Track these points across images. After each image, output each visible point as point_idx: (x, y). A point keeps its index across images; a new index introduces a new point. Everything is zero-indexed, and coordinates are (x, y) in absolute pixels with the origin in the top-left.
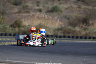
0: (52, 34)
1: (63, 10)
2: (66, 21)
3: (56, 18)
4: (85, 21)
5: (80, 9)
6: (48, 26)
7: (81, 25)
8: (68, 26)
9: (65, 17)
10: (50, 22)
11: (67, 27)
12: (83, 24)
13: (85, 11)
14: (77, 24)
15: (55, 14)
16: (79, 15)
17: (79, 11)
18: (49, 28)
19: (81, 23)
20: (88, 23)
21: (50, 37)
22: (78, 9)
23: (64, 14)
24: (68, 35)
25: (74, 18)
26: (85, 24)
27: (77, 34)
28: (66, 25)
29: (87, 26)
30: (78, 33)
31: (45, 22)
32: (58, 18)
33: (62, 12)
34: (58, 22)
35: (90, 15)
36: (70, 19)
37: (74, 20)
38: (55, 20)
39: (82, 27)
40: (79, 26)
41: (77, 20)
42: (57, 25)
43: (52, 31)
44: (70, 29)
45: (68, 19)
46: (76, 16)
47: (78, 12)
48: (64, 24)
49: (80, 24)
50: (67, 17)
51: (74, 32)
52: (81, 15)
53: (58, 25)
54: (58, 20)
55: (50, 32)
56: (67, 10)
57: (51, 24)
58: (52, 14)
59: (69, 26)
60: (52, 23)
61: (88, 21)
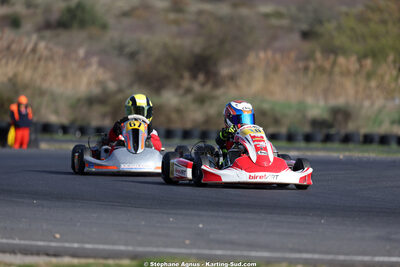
0: (65, 120)
1: (111, 21)
2: (123, 64)
3: (81, 52)
4: (202, 66)
5: (179, 16)
6: (45, 85)
7: (186, 82)
8: (131, 85)
9: (120, 49)
10: (58, 71)
12: (194, 77)
13: (201, 26)
14: (167, 77)
15: (77, 35)
16: (178, 42)
17: (176, 22)
18: (52, 94)
19: (187, 75)
20: (216, 74)
21: (57, 132)
22: (172, 16)
23: (114, 34)
25: (157, 52)
26: (201, 77)
27: (169, 120)
28: (125, 82)
29: (208, 88)
30: (174, 116)
31: (35, 69)
32: (88, 55)
33: (104, 27)
34: (94, 67)
35: (222, 42)
36: (142, 57)
37: (158, 61)
38: (76, 60)
39: (189, 91)
40: (178, 86)
41: (171, 63)
42: (85, 81)
43: (62, 106)
45: (132, 56)
46: (165, 47)
47: (174, 29)
48: (114, 79)
49: (182, 77)
50: (128, 50)
52: (187, 42)
53: (89, 84)
54: (95, 60)
55: (56, 112)
56: (126, 21)
57: (60, 80)
58: (64, 35)
60: (65, 76)
61: (215, 64)
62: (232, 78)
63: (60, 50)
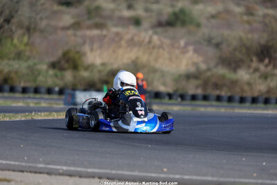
0: (170, 90)
1: (203, 21)
2: (211, 51)
3: (182, 43)
4: (266, 53)
5: (251, 18)
6: (157, 66)
7: (254, 65)
8: (216, 66)
9: (209, 41)
10: (166, 55)
11: (215, 70)
13: (266, 25)
14: (241, 61)
15: (179, 31)
16: (250, 36)
17: (248, 22)
18: (162, 72)
19: (255, 59)
20: (275, 58)
21: (165, 98)
22: (245, 18)
23: (205, 31)
24: (217, 92)
25: (235, 43)
27: (242, 90)
28: (212, 64)
29: (270, 68)
30: (246, 87)
31: (150, 54)
32: (187, 44)
33: (198, 25)
34: (191, 53)
36: (224, 46)
37: (235, 49)
38: (178, 48)
39: (256, 70)
40: (249, 67)
41: (244, 50)
42: (184, 62)
43: (169, 80)
44: (223, 77)
45: (218, 45)
46: (241, 39)
47: (247, 26)
48: (205, 62)
49: (251, 61)
50: (214, 41)
51: (234, 83)
52: (256, 36)
53: (187, 65)
54: (191, 48)
55: (164, 84)
56: (213, 21)
57: (167, 61)
58: (171, 31)
59: (220, 67)
60: (170, 59)
63: (167, 41)
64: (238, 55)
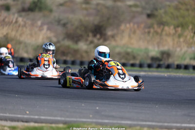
0: (31, 56)
1: (54, 8)
2: (60, 29)
3: (39, 23)
4: (99, 31)
5: (88, 6)
6: (22, 39)
7: (90, 38)
8: (64, 39)
9: (59, 21)
10: (28, 32)
11: (62, 43)
12: (95, 36)
13: (98, 11)
14: (81, 36)
15: (37, 14)
16: (87, 18)
17: (86, 9)
18: (25, 43)
19: (91, 34)
20: (105, 35)
22: (84, 6)
23: (55, 15)
24: (64, 58)
25: (76, 23)
27: (82, 56)
28: (61, 38)
29: (101, 41)
30: (84, 55)
31: (17, 31)
32: (43, 24)
33: (51, 11)
34: (45, 31)
35: (108, 19)
36: (69, 26)
37: (77, 28)
38: (37, 27)
39: (92, 42)
40: (87, 40)
41: (83, 29)
42: (41, 37)
43: (30, 49)
44: (68, 47)
45: (64, 25)
46: (81, 21)
47: (85, 12)
48: (55, 36)
49: (88, 36)
50: (62, 22)
51: (76, 51)
52: (91, 19)
53: (43, 39)
54: (45, 27)
55: (27, 52)
56: (62, 8)
57: (29, 36)
58: (31, 15)
59: (66, 40)
60: (31, 35)
61: (105, 30)
62: (113, 36)
63: (29, 22)
64: (79, 32)
